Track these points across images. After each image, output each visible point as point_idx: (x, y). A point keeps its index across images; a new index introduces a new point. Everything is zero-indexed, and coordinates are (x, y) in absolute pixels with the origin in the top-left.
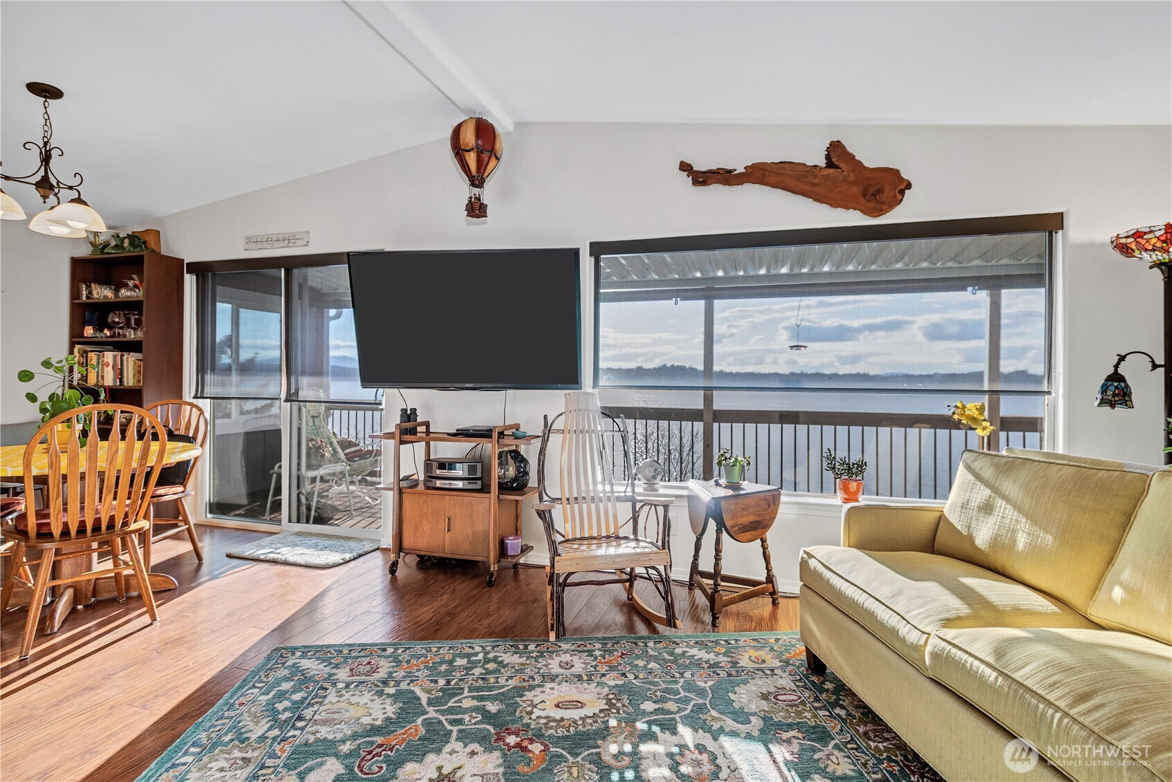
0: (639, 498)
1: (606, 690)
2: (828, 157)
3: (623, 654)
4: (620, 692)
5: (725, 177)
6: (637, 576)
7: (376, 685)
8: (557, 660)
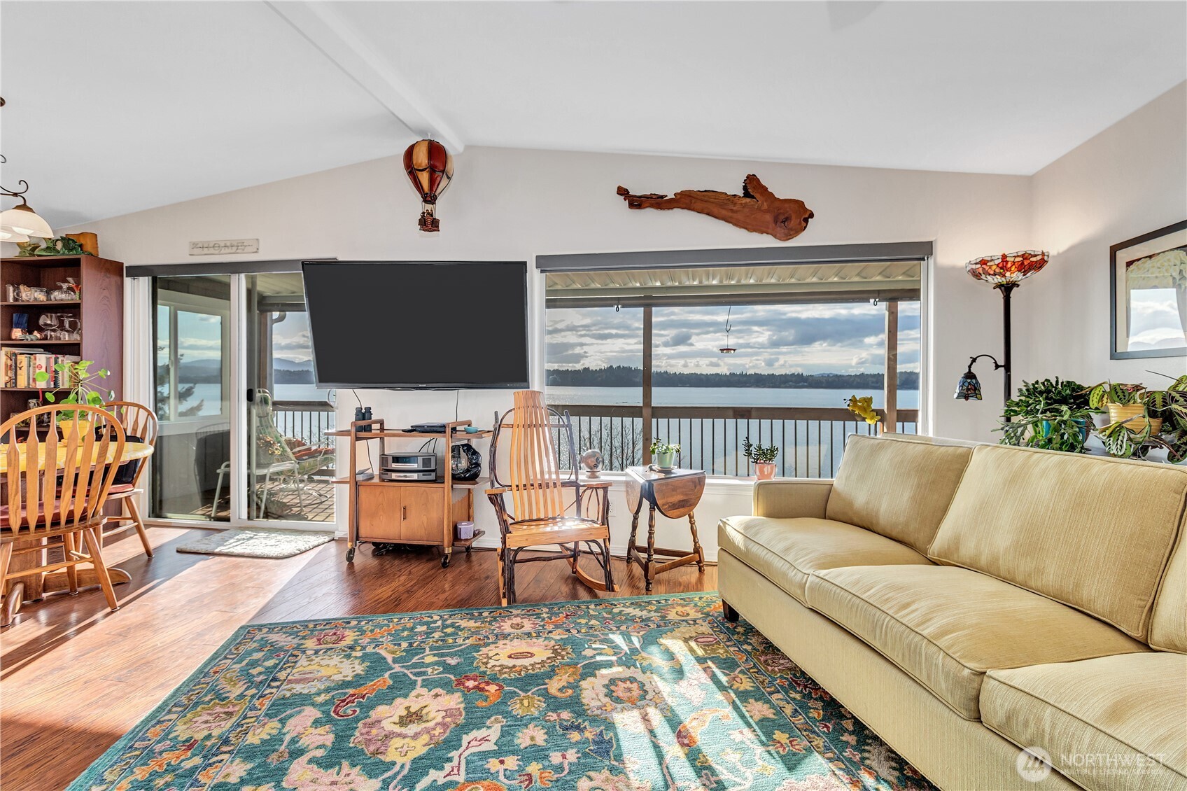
0: (582, 484)
1: (553, 643)
2: (745, 188)
3: (567, 615)
4: (565, 644)
5: (658, 202)
6: (580, 551)
7: (344, 651)
8: (509, 622)
